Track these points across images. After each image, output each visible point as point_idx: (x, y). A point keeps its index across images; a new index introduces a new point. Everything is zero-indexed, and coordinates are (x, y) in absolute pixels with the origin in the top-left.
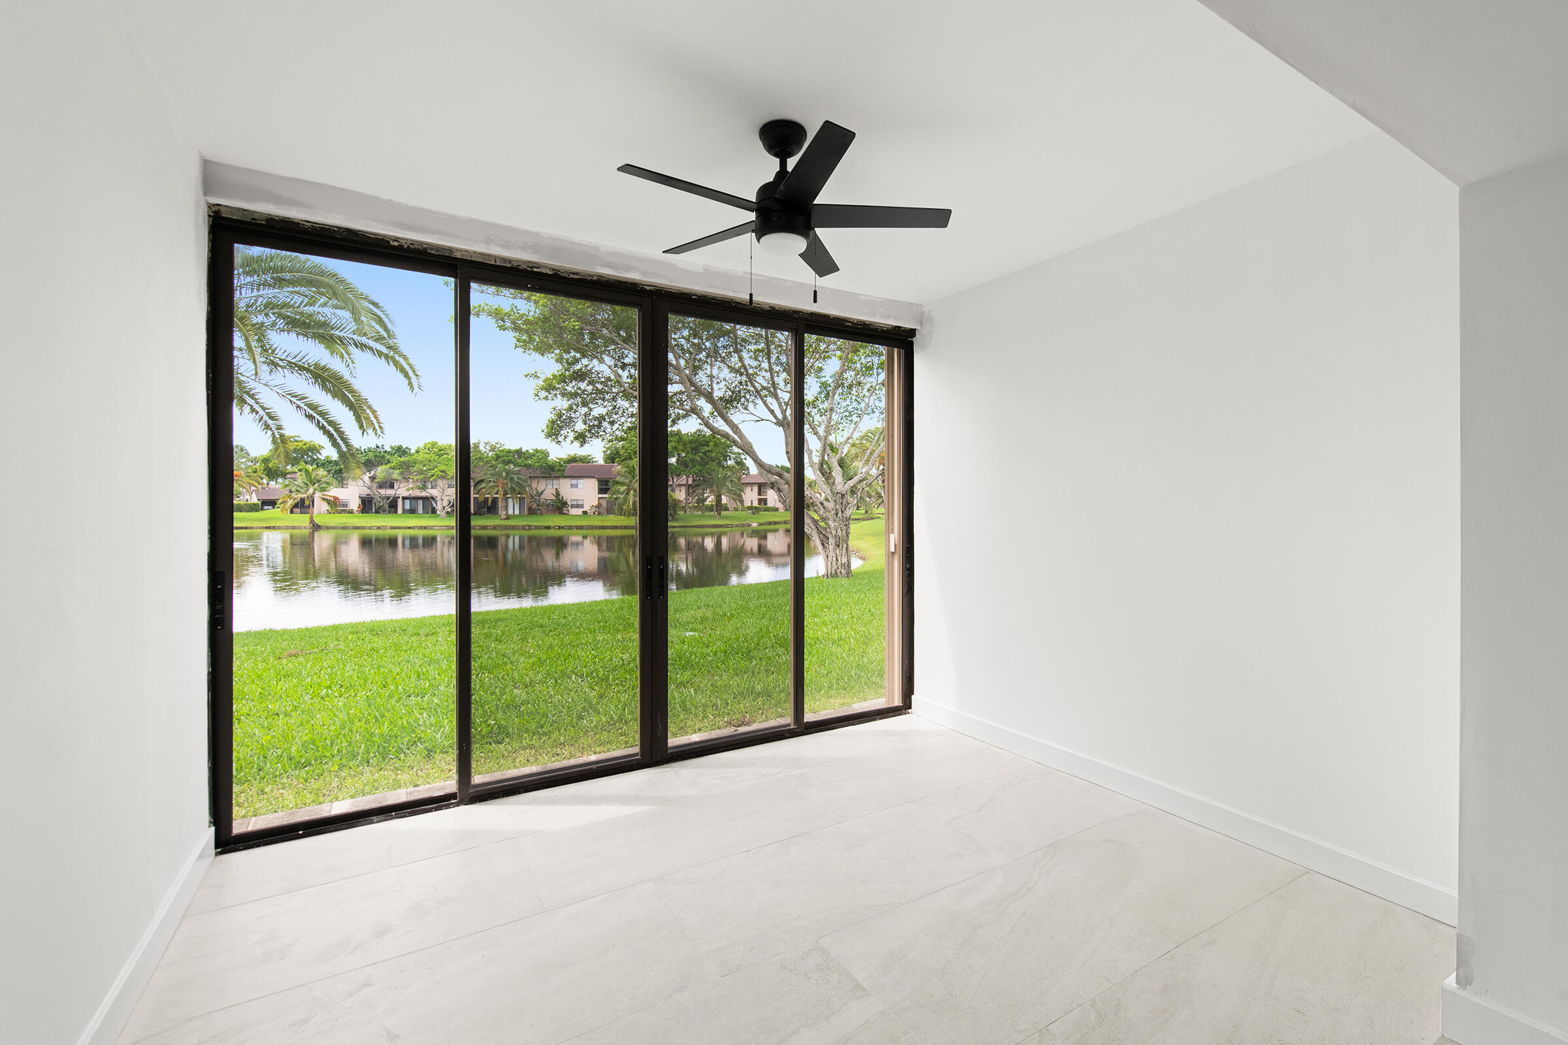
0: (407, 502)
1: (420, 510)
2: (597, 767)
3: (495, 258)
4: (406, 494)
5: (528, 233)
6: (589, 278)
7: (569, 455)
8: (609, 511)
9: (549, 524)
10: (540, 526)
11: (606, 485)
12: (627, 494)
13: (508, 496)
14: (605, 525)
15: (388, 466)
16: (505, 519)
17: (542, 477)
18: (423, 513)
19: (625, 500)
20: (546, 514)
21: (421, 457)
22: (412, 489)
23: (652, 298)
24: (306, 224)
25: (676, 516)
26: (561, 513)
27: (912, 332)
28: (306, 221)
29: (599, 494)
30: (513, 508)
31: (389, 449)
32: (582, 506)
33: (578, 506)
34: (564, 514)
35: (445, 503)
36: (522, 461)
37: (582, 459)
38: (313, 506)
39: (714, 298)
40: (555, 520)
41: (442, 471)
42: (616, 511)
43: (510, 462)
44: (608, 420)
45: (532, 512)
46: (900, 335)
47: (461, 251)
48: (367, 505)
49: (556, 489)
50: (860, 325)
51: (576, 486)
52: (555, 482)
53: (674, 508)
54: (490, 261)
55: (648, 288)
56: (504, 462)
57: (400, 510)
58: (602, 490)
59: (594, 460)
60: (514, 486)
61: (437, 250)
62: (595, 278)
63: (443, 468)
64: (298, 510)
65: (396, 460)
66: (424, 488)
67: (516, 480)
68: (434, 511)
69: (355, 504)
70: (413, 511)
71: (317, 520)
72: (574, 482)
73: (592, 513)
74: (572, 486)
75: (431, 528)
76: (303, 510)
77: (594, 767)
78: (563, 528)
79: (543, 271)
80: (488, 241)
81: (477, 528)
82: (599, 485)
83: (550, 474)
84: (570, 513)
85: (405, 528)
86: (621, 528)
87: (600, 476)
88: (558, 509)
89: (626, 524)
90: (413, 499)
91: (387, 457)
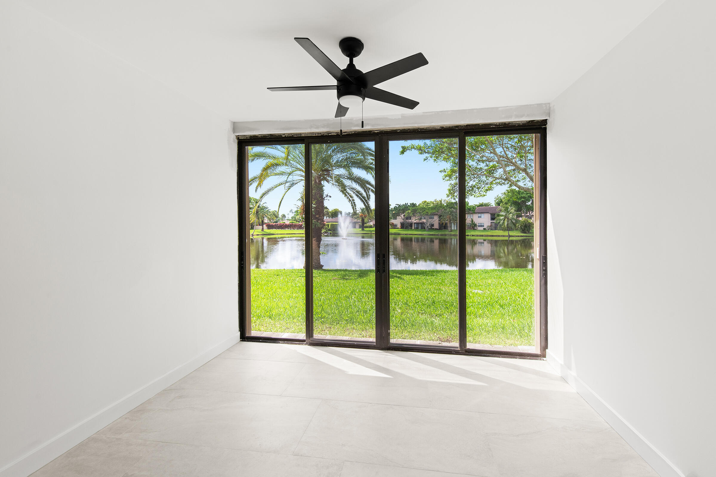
0: (416, 224)
1: (420, 228)
2: (357, 344)
3: (315, 133)
4: (415, 222)
5: (325, 120)
6: (351, 133)
7: (480, 203)
8: (496, 229)
9: (468, 234)
11: (494, 216)
12: (504, 220)
13: (451, 222)
14: (494, 235)
15: (409, 210)
16: (450, 232)
18: (421, 229)
19: (503, 223)
21: (420, 207)
22: (417, 219)
23: (379, 136)
24: (259, 136)
25: (531, 231)
26: (474, 229)
27: (545, 122)
28: (260, 135)
29: (491, 220)
30: (454, 227)
31: (409, 205)
32: (483, 226)
33: (481, 226)
35: (428, 225)
37: (486, 205)
39: (409, 129)
40: (473, 232)
41: (426, 212)
42: (498, 228)
43: (453, 208)
44: (476, 187)
46: (535, 125)
47: (304, 133)
48: (403, 226)
49: (472, 218)
50: (501, 125)
51: (481, 217)
52: (471, 215)
53: (529, 227)
54: (314, 135)
55: (376, 132)
56: (450, 207)
57: (413, 228)
58: (493, 219)
59: (491, 205)
60: (454, 218)
61: (297, 135)
62: (353, 132)
65: (412, 208)
66: (421, 219)
67: (454, 215)
68: (425, 228)
69: (399, 226)
70: (417, 229)
72: (480, 215)
73: (488, 229)
74: (479, 217)
75: (424, 235)
77: (356, 343)
78: (474, 236)
79: (333, 134)
80: (311, 127)
81: (441, 235)
82: (491, 216)
83: (469, 212)
84: (478, 229)
85: (415, 235)
86: (501, 236)
87: (492, 212)
88: (473, 227)
89: (503, 235)
90: (417, 224)
91: (409, 207)
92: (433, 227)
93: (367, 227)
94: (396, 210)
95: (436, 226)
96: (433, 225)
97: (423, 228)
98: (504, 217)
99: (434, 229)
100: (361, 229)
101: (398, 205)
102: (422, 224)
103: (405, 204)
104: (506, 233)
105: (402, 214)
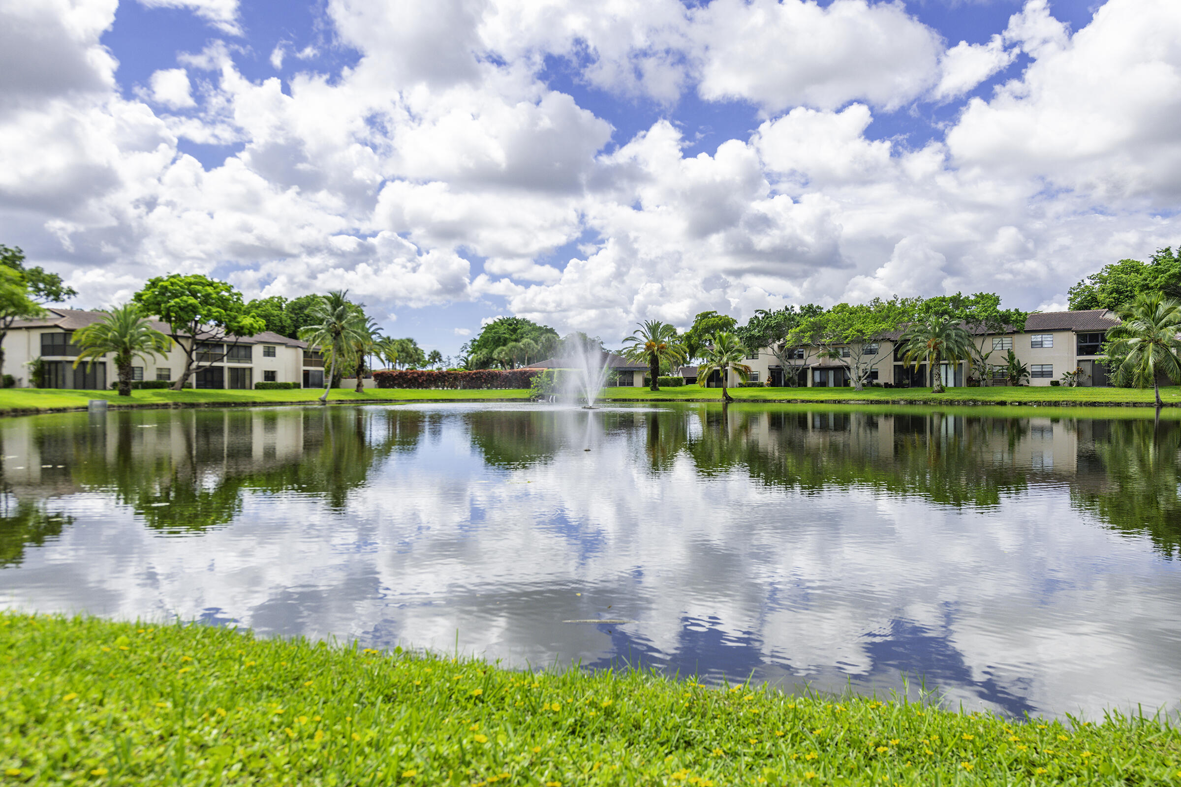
0: (817, 373)
1: (832, 382)
4: (816, 365)
9: (1003, 398)
10: (990, 402)
11: (1092, 341)
13: (940, 361)
14: (1098, 400)
15: (798, 329)
16: (939, 392)
17: (989, 335)
18: (837, 384)
19: (1139, 358)
20: (993, 385)
21: (833, 316)
22: (823, 355)
26: (1018, 383)
29: (1078, 355)
30: (947, 376)
31: (798, 310)
32: (1050, 374)
33: (1042, 374)
34: (1022, 385)
35: (860, 372)
36: (962, 311)
38: (726, 380)
40: (1010, 394)
41: (858, 331)
42: (1114, 379)
43: (945, 312)
45: (972, 382)
48: (777, 378)
49: (1010, 350)
51: (1041, 344)
52: (1007, 340)
56: (936, 313)
57: (809, 384)
58: (1084, 349)
60: (951, 346)
63: (859, 326)
64: (714, 384)
65: (805, 323)
66: (836, 355)
67: (954, 337)
68: (846, 384)
69: (764, 378)
70: (823, 384)
71: (731, 393)
72: (1037, 338)
73: (1067, 384)
74: (1034, 345)
75: (846, 402)
76: (719, 383)
78: (1025, 404)
81: (902, 402)
82: (1078, 342)
83: (1001, 328)
84: (1032, 384)
85: (817, 402)
86: (1128, 404)
87: (1081, 328)
88: (1012, 378)
89: (1135, 400)
90: (823, 369)
91: (798, 318)
92: (875, 381)
93: (666, 383)
94: (757, 326)
95: (886, 375)
96: (874, 375)
97: (843, 382)
98: (1139, 339)
99: (878, 385)
100: (648, 389)
101: (762, 312)
102: (840, 371)
103: (783, 309)
104: (1149, 395)
105: (774, 342)
